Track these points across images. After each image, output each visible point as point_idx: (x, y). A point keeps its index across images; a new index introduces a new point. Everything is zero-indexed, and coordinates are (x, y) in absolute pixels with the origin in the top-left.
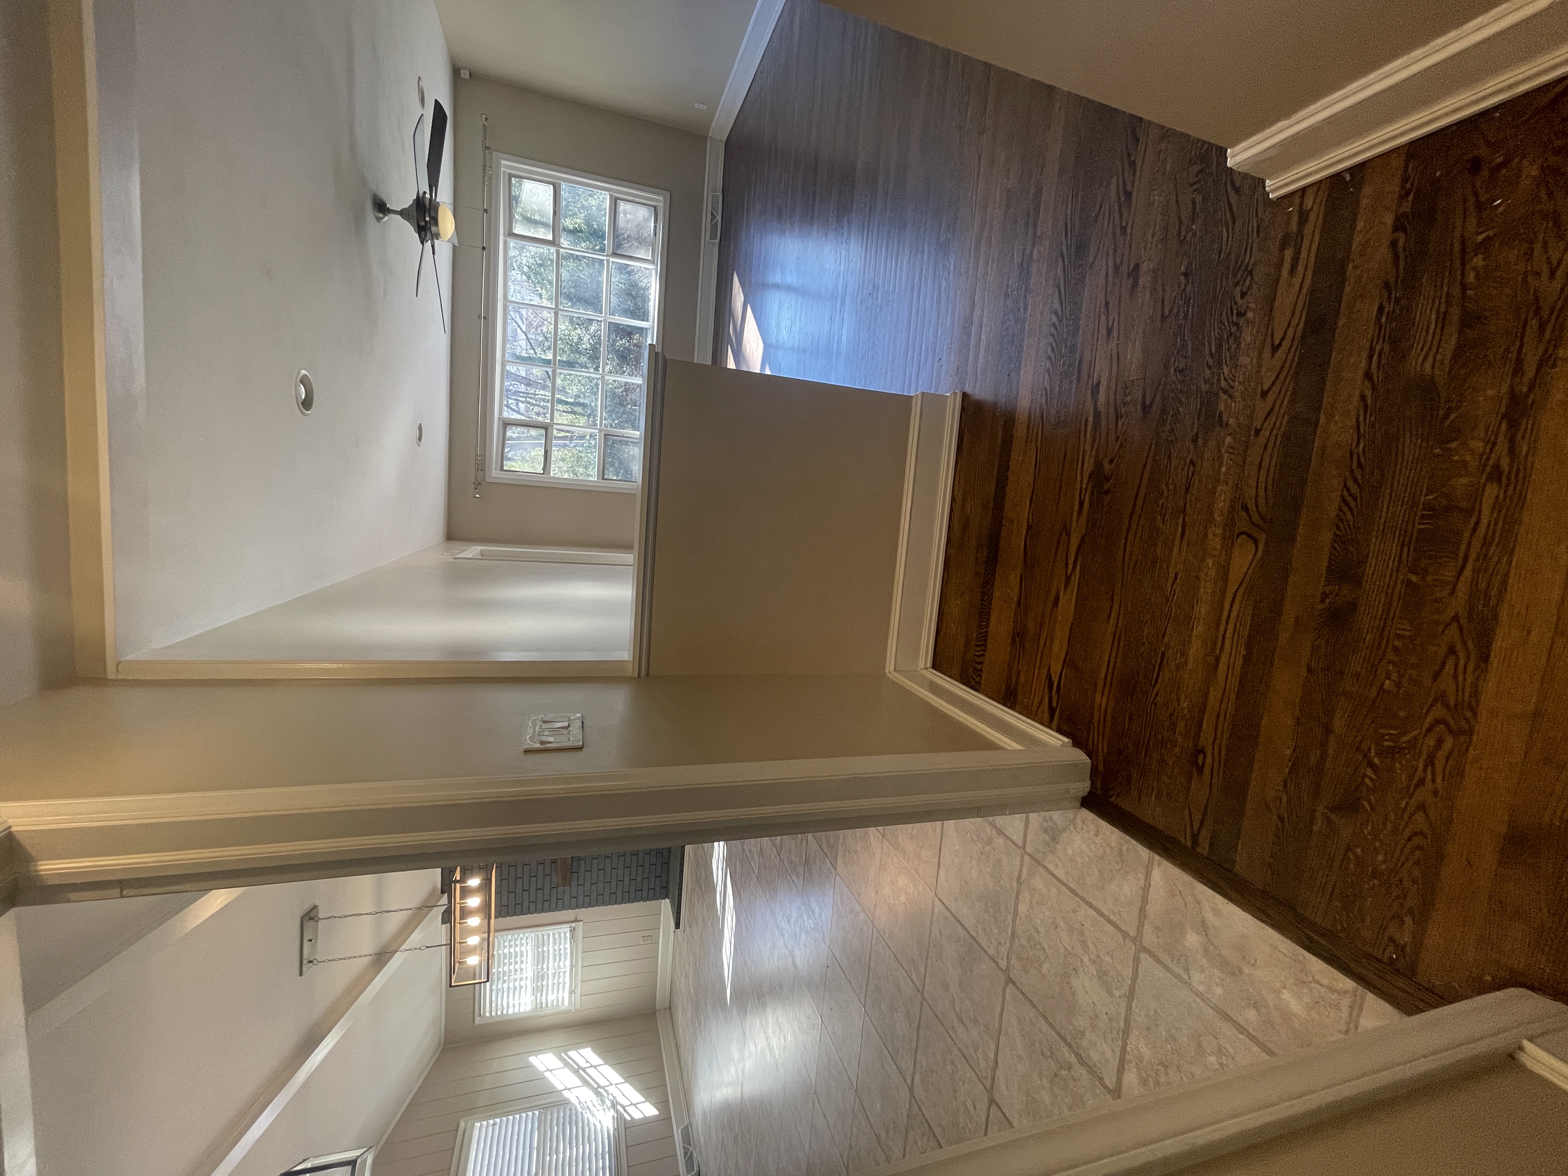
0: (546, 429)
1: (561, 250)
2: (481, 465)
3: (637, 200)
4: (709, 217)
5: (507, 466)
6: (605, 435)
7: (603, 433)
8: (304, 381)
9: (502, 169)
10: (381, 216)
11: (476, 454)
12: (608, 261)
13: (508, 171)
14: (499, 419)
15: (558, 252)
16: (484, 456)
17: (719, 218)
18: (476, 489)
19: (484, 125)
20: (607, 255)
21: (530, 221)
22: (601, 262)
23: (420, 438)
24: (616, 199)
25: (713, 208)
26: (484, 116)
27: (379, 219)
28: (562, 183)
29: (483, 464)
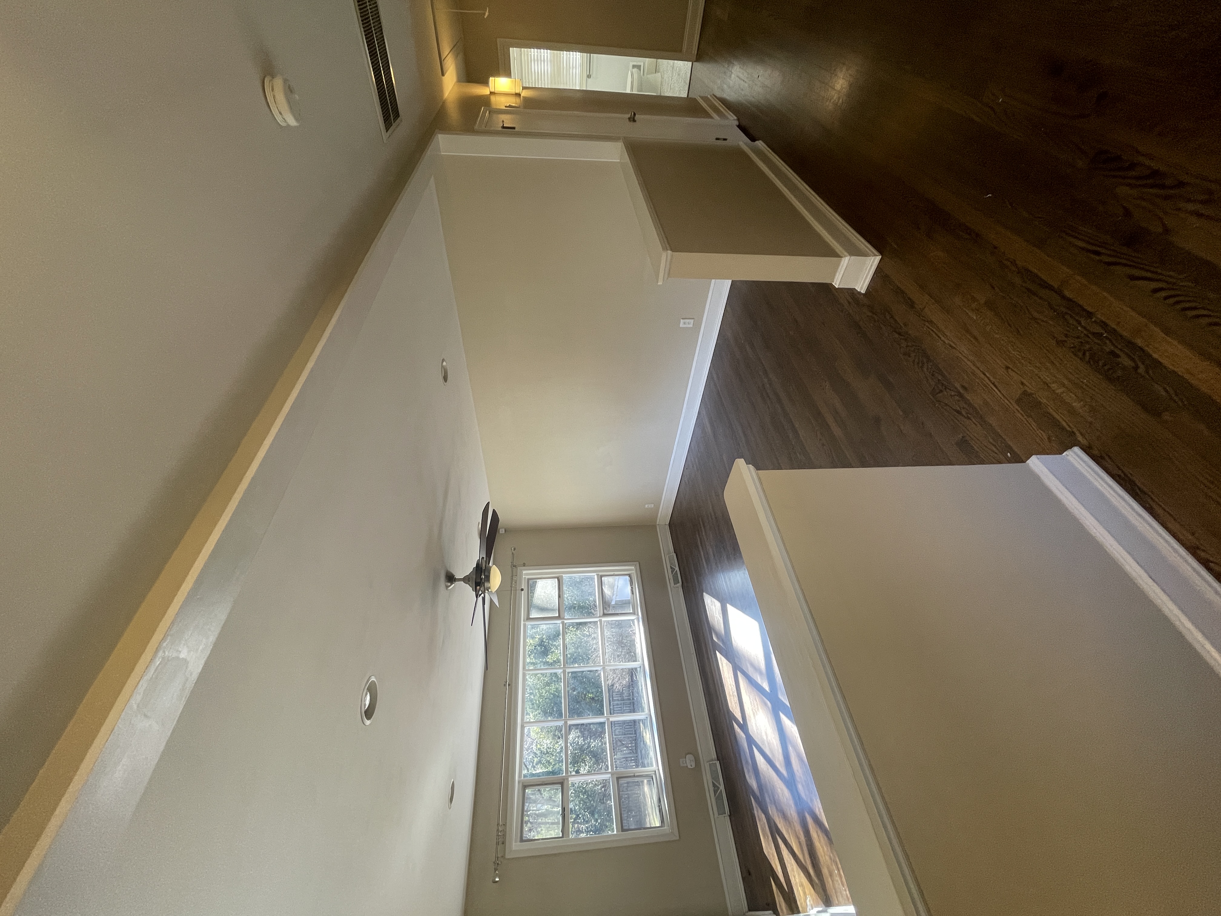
0: (562, 784)
1: (565, 621)
2: (502, 840)
3: (616, 573)
4: (670, 570)
5: (529, 835)
6: (618, 778)
7: (615, 776)
8: (372, 689)
9: (523, 577)
10: (449, 584)
11: (498, 824)
12: (601, 621)
13: (527, 577)
14: (519, 782)
15: (563, 623)
16: (505, 825)
17: (677, 569)
18: (496, 870)
19: (513, 553)
20: (600, 617)
21: (542, 609)
22: (596, 622)
23: (451, 800)
24: (602, 576)
25: (671, 564)
26: (513, 548)
27: (447, 587)
28: (564, 575)
29: (504, 835)
